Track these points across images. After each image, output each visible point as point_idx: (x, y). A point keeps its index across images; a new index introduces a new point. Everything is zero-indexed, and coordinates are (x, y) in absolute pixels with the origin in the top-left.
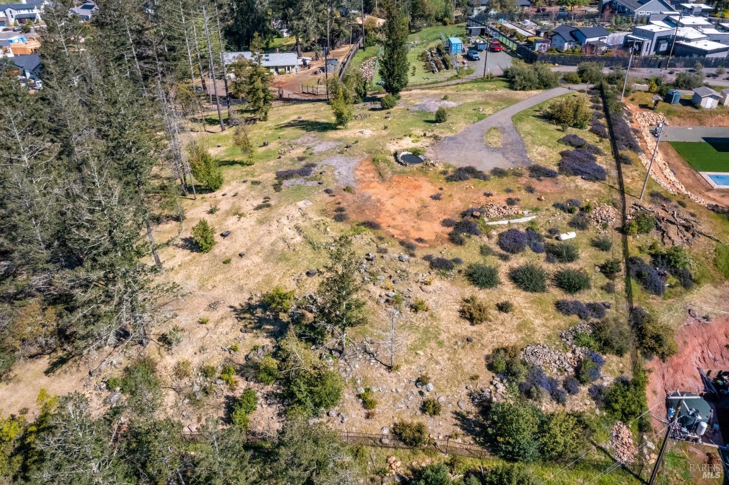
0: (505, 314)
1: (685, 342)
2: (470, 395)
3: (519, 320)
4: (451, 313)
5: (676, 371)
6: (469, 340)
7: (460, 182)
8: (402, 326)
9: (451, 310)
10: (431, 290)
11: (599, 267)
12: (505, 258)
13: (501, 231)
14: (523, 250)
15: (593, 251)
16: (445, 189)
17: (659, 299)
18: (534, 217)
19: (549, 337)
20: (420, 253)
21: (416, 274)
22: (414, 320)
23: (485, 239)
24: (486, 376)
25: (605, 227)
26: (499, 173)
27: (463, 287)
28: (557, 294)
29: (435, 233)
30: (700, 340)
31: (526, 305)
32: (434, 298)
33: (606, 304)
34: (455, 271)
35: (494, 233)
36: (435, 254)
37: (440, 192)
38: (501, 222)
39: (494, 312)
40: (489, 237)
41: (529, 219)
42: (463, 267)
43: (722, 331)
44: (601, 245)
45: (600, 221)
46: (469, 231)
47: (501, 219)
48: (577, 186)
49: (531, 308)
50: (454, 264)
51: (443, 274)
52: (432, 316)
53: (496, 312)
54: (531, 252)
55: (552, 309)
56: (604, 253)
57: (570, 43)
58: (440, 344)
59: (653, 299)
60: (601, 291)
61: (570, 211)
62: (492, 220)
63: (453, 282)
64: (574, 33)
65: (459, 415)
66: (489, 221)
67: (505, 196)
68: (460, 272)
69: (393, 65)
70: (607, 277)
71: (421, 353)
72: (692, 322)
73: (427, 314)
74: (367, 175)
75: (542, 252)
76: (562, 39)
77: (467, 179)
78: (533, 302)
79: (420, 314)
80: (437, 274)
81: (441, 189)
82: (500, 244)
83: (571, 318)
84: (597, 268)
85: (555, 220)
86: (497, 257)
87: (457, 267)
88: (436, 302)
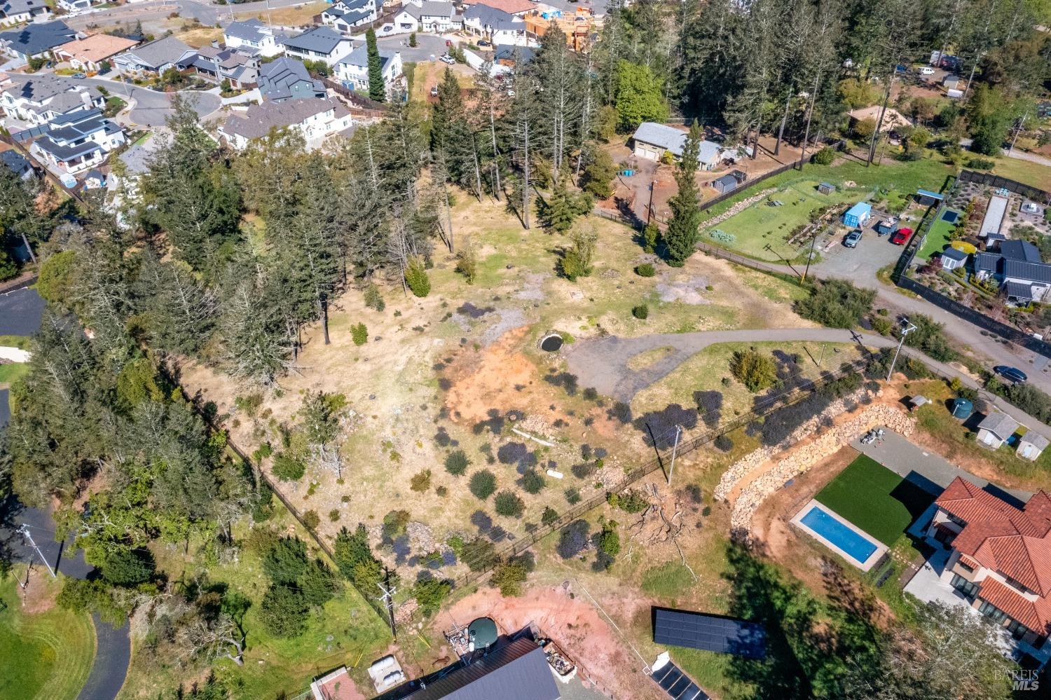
0: (437, 496)
1: (537, 599)
2: (360, 524)
3: (439, 505)
4: (410, 473)
5: (507, 608)
6: (398, 495)
7: (552, 385)
8: (375, 462)
9: (412, 471)
10: (418, 451)
11: (548, 510)
12: (491, 461)
13: (516, 440)
14: (512, 463)
15: (561, 497)
16: (534, 384)
17: (560, 560)
18: (553, 445)
19: (441, 527)
20: (442, 423)
21: (421, 436)
22: (385, 464)
23: (497, 439)
24: (379, 520)
25: (598, 486)
26: (590, 394)
27: (438, 462)
28: (489, 506)
29: (475, 415)
30: (555, 606)
31: (458, 499)
32: (413, 458)
33: (511, 536)
34: (445, 448)
35: (508, 439)
36: (451, 430)
37: (528, 385)
38: (524, 434)
39: (433, 489)
40: (501, 440)
41: (548, 444)
42: (454, 449)
43: (578, 613)
44: (573, 497)
45: (600, 479)
46: (494, 427)
47: (528, 432)
49: (457, 503)
50: (450, 443)
51: (437, 446)
52: (398, 468)
53: (434, 491)
54: (515, 468)
55: (471, 512)
56: (566, 504)
58: (381, 487)
59: (555, 557)
60: (523, 526)
61: (588, 458)
62: (521, 429)
63: (437, 455)
65: (344, 531)
66: (518, 429)
67: (559, 417)
68: (448, 451)
70: (543, 520)
71: (365, 483)
72: (560, 590)
73: (397, 464)
74: (509, 341)
75: (522, 473)
77: (559, 385)
78: (465, 501)
79: (394, 463)
80: (433, 444)
81: (531, 383)
82: (502, 449)
83: (472, 526)
84: (545, 509)
85: (566, 457)
86: (487, 457)
87: (449, 447)
88: (412, 461)
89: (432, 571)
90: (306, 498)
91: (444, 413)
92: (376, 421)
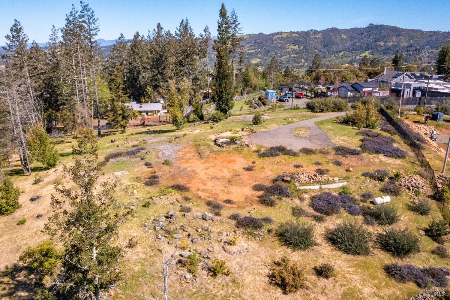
0: (325, 280)
3: (344, 288)
4: (258, 278)
7: (272, 158)
8: (194, 293)
9: (258, 274)
10: (235, 250)
11: (423, 230)
12: (319, 220)
13: (313, 194)
14: (338, 212)
15: (411, 215)
16: (257, 162)
18: (345, 183)
20: (226, 212)
21: (220, 233)
22: (211, 287)
23: (297, 201)
25: (417, 193)
26: (307, 151)
27: (273, 248)
28: (383, 257)
29: (245, 195)
31: (349, 269)
32: (238, 260)
33: (444, 270)
34: (264, 230)
35: (306, 196)
36: (243, 213)
37: (253, 165)
38: (312, 187)
40: (301, 199)
41: (341, 185)
42: (274, 227)
45: (411, 188)
46: (280, 194)
47: (312, 184)
48: (381, 161)
49: (356, 273)
50: (263, 223)
51: (251, 233)
52: (234, 281)
53: (314, 278)
54: (347, 214)
55: (381, 275)
56: (424, 217)
57: (352, 91)
60: (433, 256)
61: (381, 179)
62: (303, 185)
63: (261, 242)
64: (354, 86)
66: (300, 186)
68: (269, 231)
69: (223, 92)
70: (435, 240)
73: (228, 278)
74: (188, 155)
75: (358, 214)
76: (346, 90)
77: (278, 155)
78: (357, 266)
79: (220, 279)
80: (243, 233)
81: (254, 163)
82: (313, 206)
83: (406, 285)
84: (421, 231)
85: (366, 186)
86: (311, 219)
87: (267, 226)
91: (214, 206)
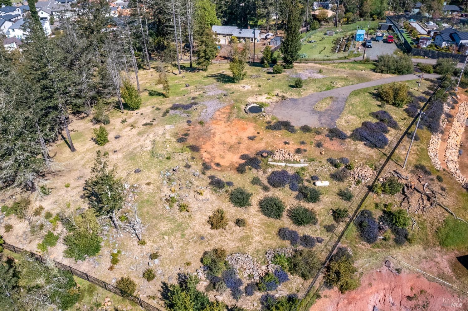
0: (238, 227)
1: (370, 284)
2: (179, 274)
3: (245, 234)
4: (204, 217)
5: (349, 303)
6: (202, 238)
7: (275, 131)
8: (167, 217)
9: (205, 215)
10: (201, 199)
11: (333, 211)
12: (266, 189)
13: (276, 169)
14: (283, 186)
15: (337, 198)
16: (261, 133)
17: (368, 246)
18: (306, 165)
19: (258, 251)
20: (209, 173)
21: (198, 187)
22: (176, 216)
23: (261, 173)
24: (196, 264)
25: (358, 183)
26: (306, 129)
27: (223, 202)
28: (286, 222)
29: (232, 161)
30: (387, 286)
31: (258, 225)
32: (199, 205)
33: (319, 239)
34: (224, 190)
35: (270, 170)
36: (219, 176)
37: (257, 135)
38: (279, 164)
39: (231, 224)
40: (265, 172)
41: (302, 165)
42: (231, 189)
43: (410, 284)
44: (345, 196)
45: (356, 178)
46: (252, 166)
47: (281, 161)
48: (356, 149)
49: (259, 227)
50: (226, 185)
51: (215, 190)
52: (190, 216)
53: (233, 224)
54: (288, 189)
55: (274, 232)
56: (344, 202)
57: (448, 41)
58: (183, 236)
59: (363, 245)
60: (323, 229)
61: (336, 166)
62: (275, 161)
63: (219, 198)
64: (453, 35)
65: (165, 287)
66: (273, 161)
67: (297, 147)
68: (227, 191)
70: (335, 220)
71: (166, 237)
72: (385, 270)
73: (188, 214)
74: (221, 116)
75: (296, 190)
76: (441, 39)
77: (280, 129)
78: (264, 224)
79: (184, 213)
80: (211, 189)
81: (258, 133)
82: (269, 179)
83: (284, 242)
84: (331, 211)
85: (321, 171)
86: (261, 187)
87: (227, 188)
88: (199, 207)
89: (271, 293)
90: (111, 268)
91: (206, 167)
92: (151, 186)
